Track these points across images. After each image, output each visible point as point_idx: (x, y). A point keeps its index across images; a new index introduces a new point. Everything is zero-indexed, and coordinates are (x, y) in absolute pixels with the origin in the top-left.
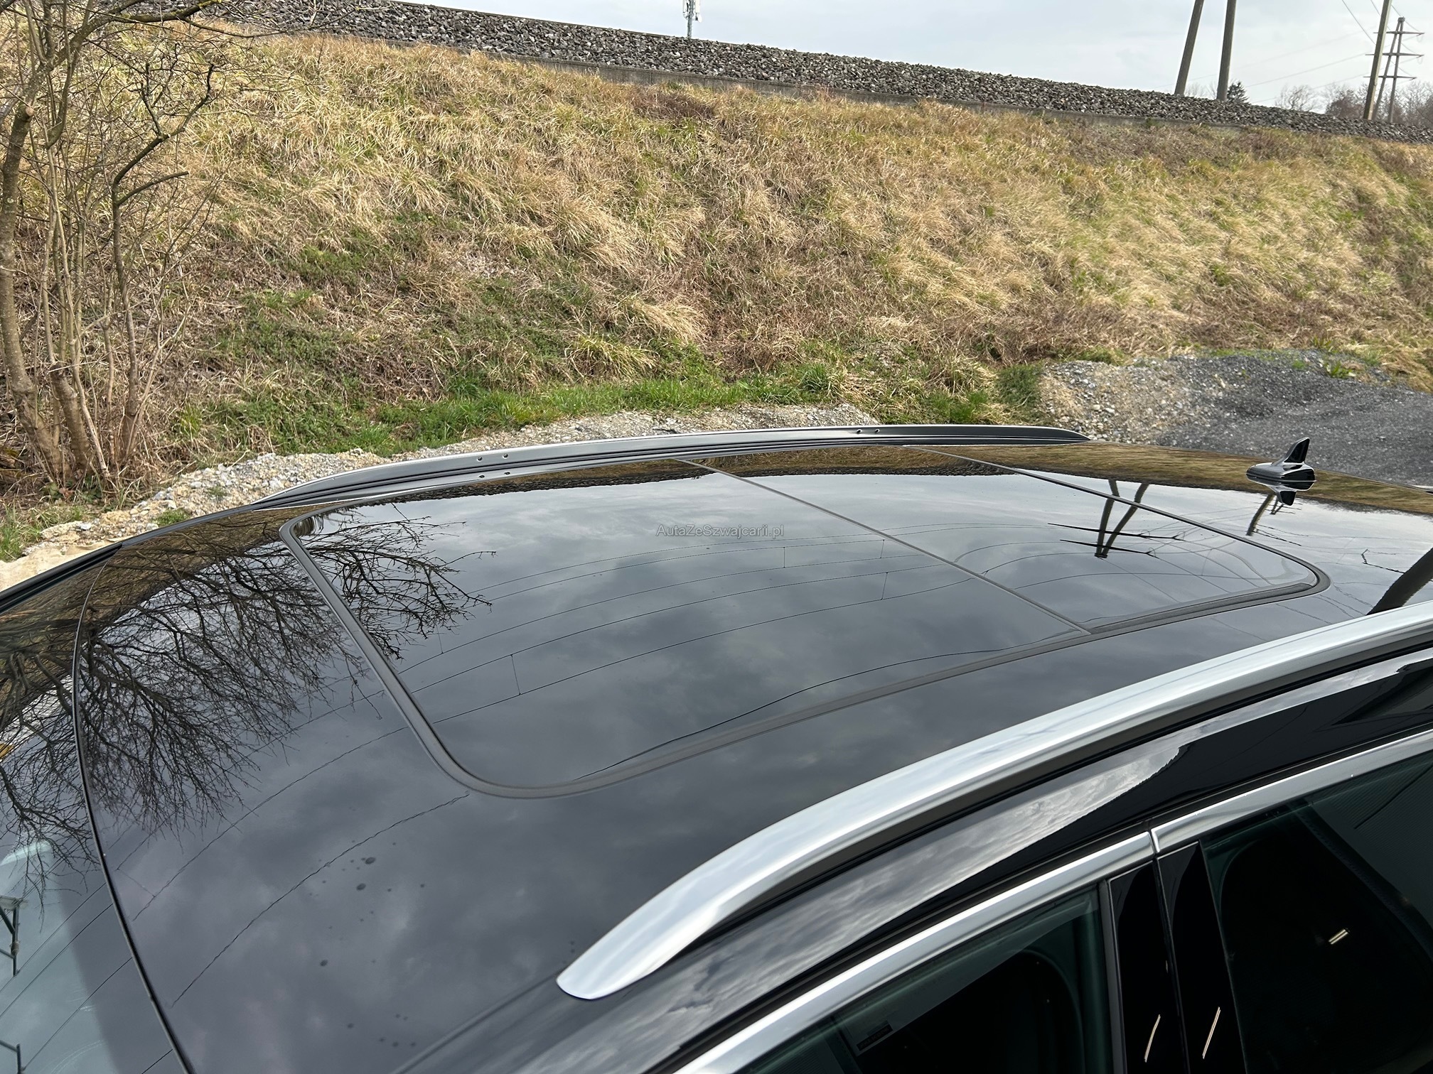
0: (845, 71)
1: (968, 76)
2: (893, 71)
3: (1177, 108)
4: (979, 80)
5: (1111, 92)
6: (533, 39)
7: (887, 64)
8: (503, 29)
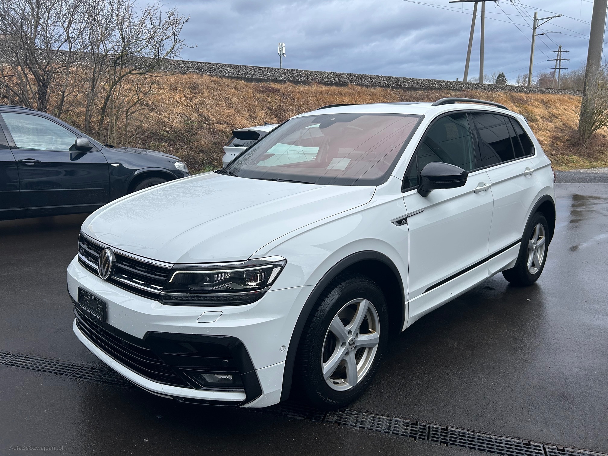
6: (222, 70)
8: (213, 68)
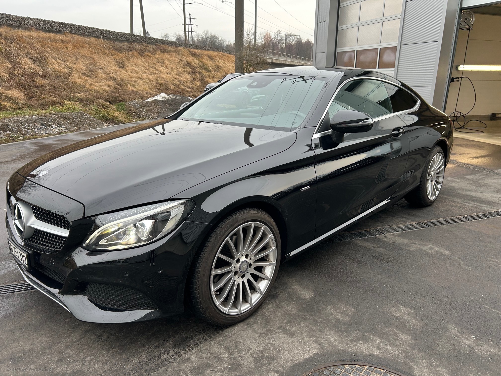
0: (36, 23)
1: (75, 26)
2: (51, 23)
3: (137, 38)
4: (78, 27)
5: (118, 33)
7: (48, 21)
